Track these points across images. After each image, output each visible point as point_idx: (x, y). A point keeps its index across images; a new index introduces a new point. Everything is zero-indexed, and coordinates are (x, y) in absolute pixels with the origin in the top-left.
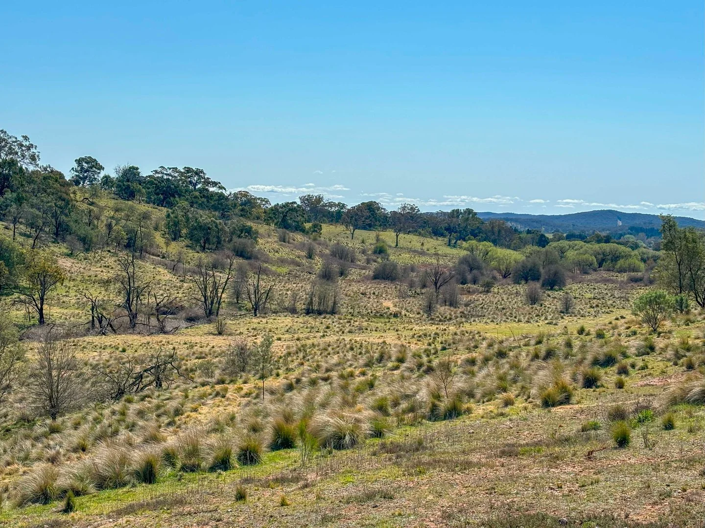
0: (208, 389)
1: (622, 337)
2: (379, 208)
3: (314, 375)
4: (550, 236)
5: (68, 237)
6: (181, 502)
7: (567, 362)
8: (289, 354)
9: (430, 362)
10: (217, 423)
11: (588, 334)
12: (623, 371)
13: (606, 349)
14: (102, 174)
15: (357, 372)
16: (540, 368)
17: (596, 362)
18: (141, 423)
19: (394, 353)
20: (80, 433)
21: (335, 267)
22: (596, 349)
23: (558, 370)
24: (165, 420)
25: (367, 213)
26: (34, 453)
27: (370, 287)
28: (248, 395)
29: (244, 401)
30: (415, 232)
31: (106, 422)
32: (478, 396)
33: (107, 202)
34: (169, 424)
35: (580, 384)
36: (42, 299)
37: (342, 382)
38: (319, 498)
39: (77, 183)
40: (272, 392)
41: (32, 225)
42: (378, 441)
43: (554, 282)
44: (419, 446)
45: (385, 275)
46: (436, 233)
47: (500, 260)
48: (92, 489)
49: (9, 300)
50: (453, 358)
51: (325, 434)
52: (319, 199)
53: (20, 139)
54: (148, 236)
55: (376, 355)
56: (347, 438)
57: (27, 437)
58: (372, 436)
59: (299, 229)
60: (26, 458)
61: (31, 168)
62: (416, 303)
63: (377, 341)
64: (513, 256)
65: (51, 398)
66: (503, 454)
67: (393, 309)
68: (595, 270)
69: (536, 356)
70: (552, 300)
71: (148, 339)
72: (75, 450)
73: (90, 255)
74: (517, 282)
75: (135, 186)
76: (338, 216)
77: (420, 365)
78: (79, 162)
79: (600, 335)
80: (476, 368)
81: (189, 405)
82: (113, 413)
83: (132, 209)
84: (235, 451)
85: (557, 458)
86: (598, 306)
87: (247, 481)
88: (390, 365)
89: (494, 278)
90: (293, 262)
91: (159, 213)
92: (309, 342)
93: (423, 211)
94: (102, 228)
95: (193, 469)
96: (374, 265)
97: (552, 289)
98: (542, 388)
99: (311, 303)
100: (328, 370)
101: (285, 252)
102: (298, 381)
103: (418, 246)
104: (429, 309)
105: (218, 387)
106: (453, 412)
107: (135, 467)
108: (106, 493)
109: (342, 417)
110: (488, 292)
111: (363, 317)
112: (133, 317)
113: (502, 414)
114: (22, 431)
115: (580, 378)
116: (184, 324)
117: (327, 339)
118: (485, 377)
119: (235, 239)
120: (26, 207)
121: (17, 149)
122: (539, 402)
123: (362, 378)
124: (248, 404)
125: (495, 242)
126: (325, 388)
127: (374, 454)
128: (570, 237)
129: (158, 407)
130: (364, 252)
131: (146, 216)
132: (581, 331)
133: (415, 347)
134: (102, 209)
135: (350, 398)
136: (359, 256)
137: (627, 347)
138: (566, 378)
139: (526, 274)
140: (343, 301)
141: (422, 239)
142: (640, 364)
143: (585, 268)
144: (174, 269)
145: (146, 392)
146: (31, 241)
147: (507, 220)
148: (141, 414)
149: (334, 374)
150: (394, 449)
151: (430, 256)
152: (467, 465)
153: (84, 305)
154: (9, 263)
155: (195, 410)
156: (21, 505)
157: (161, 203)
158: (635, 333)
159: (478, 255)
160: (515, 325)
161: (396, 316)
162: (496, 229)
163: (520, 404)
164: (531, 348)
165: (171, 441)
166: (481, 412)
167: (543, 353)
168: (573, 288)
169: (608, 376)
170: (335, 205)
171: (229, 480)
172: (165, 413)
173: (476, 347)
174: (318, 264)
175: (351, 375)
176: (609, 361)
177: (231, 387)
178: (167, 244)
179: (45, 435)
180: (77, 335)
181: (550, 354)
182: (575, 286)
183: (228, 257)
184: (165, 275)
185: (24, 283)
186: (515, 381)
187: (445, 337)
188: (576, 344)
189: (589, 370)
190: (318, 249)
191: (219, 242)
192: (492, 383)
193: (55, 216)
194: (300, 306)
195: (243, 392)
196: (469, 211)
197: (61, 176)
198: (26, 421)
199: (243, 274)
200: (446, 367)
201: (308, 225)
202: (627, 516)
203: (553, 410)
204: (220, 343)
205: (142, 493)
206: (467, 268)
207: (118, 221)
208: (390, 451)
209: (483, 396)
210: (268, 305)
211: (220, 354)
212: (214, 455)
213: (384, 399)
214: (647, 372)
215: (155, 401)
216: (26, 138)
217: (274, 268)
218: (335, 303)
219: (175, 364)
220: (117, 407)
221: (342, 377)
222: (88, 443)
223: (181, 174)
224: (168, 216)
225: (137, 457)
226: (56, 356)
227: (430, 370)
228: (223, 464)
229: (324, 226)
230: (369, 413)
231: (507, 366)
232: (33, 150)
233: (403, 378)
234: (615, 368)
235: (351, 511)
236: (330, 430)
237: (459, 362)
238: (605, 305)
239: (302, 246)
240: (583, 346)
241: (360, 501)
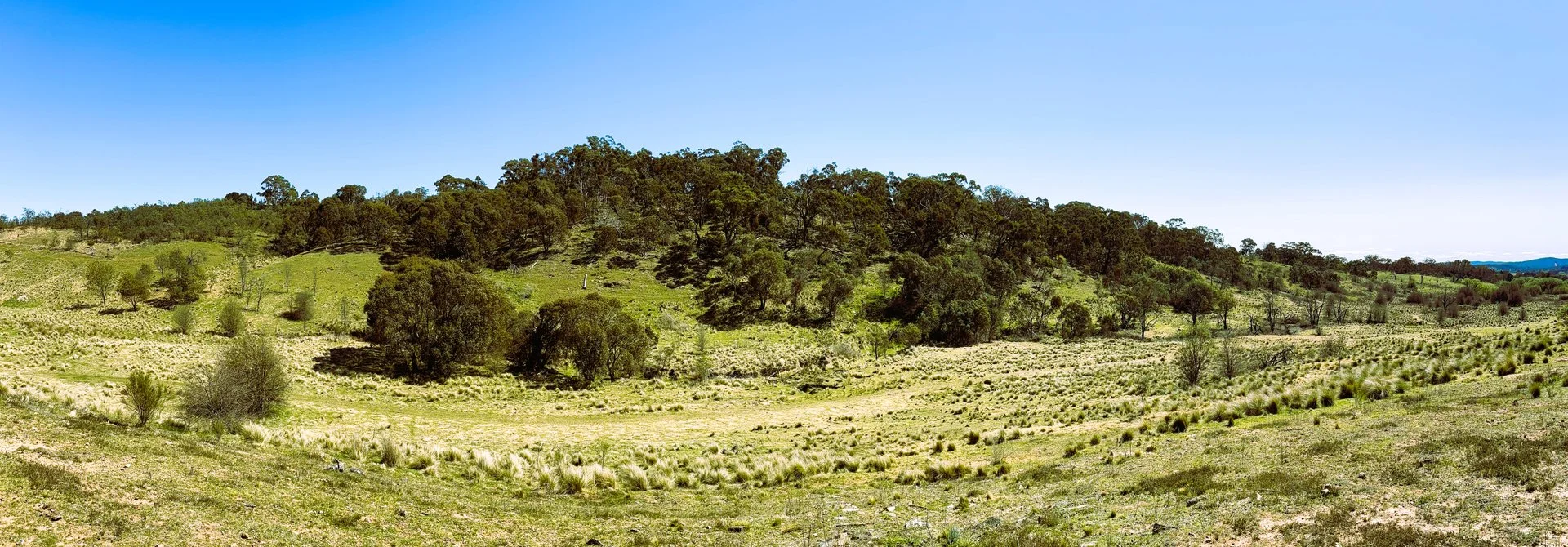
0: (1310, 365)
1: (1551, 334)
2: (1411, 261)
3: (1369, 358)
4: (1514, 274)
5: (1239, 283)
6: (1286, 424)
7: (1517, 349)
8: (1357, 346)
9: (1436, 350)
10: (1314, 383)
11: (1531, 332)
12: (1549, 353)
13: (1539, 341)
14: (1256, 248)
15: (1393, 356)
16: (1500, 353)
17: (1533, 349)
18: (1273, 382)
19: (1416, 345)
20: (1242, 386)
21: (1385, 296)
22: (1535, 341)
23: (1511, 354)
24: (1287, 380)
25: (1404, 264)
26: (1218, 396)
27: (1406, 307)
28: (1331, 368)
29: (1329, 372)
30: (1433, 274)
31: (1256, 381)
32: (1462, 370)
33: (1258, 263)
34: (1289, 383)
35: (1522, 362)
36: (1225, 316)
37: (1384, 362)
38: (1357, 425)
39: (1243, 253)
40: (1345, 367)
41: (1220, 277)
42: (1399, 395)
43: (1516, 301)
44: (1422, 398)
45: (1415, 300)
46: (1446, 275)
47: (1484, 290)
48: (1244, 415)
49: (1209, 316)
50: (1451, 348)
51: (1370, 391)
52: (1375, 257)
53: (1214, 231)
54: (1280, 281)
55: (1405, 346)
56: (1382, 393)
57: (1216, 387)
58: (1397, 392)
59: (1364, 275)
60: (1215, 398)
61: (1220, 246)
62: (1432, 316)
63: (1408, 338)
64: (1491, 287)
65: (1228, 367)
66: (1468, 402)
67: (1419, 320)
68: (1540, 294)
69: (1499, 346)
70: (1514, 313)
71: (1280, 337)
72: (1239, 395)
73: (1250, 292)
74: (1493, 302)
75: (1273, 253)
76: (1388, 266)
77: (1430, 352)
78: (1244, 241)
79: (1538, 332)
80: (1463, 354)
81: (1300, 373)
82: (1260, 376)
83: (1271, 266)
84: (1319, 398)
85: (1497, 405)
86: (1541, 315)
87: (1323, 414)
88: (1413, 352)
89: (1480, 300)
90: (1360, 294)
91: (1286, 268)
92: (1369, 339)
93: (1437, 262)
94: (1256, 277)
95: (1298, 407)
96: (1408, 295)
97: (1515, 306)
98: (1499, 365)
99: (1370, 317)
100: (1377, 355)
101: (1355, 288)
102: (1360, 361)
103: (1434, 283)
104: (1440, 319)
105: (1316, 364)
106: (1446, 379)
107: (1266, 404)
108: (1250, 418)
109: (1380, 382)
110: (1476, 308)
111: (1401, 324)
112: (1272, 325)
113: (1474, 380)
114: (1213, 384)
115: (1523, 358)
116: (1299, 329)
117: (1379, 338)
118: (1467, 359)
119: (1327, 281)
120: (1217, 268)
121: (1212, 236)
122: (1496, 373)
123: (1396, 360)
124: (1331, 373)
125: (1481, 280)
126: (1374, 365)
127: (1396, 402)
128: (1526, 275)
129: (1284, 374)
130: (1402, 287)
131: (1278, 270)
132: (1527, 330)
133: (1431, 342)
134: (1255, 267)
135: (1388, 371)
136: (1399, 289)
137: (1552, 339)
138: (1515, 358)
139: (1498, 297)
140: (1389, 315)
141: (1437, 278)
142: (1559, 348)
143: (1534, 293)
144: (1294, 299)
145: (1277, 366)
146: (1220, 285)
147: (1489, 265)
148: (1274, 377)
149: (1380, 357)
150: (1408, 400)
151: (1442, 288)
152: (1446, 408)
153: (1247, 319)
154: (1209, 298)
155: (1303, 376)
156: (1208, 422)
157: (1286, 263)
158: (1558, 330)
159: (1471, 288)
160: (1492, 327)
161: (1420, 324)
162: (1482, 271)
163: (1485, 374)
164: (1497, 342)
165: (1288, 391)
166: (1462, 379)
167: (1503, 344)
168: (1527, 305)
169: (1539, 357)
170: (1385, 260)
171: (1314, 413)
172: (1287, 377)
173: (1465, 341)
174: (1375, 294)
175: (1390, 358)
176: (1541, 347)
177: (1323, 364)
178: (1290, 285)
179: (1225, 387)
180: (1243, 335)
181: (1507, 344)
182: (1529, 304)
183: (1324, 292)
184: (1289, 302)
185: (1217, 307)
186: (1485, 361)
187: (1450, 336)
188: (1523, 338)
189: (1528, 353)
190: (1375, 286)
191: (1318, 284)
192: (1471, 362)
193: (1232, 272)
194: (1364, 319)
195: (1329, 367)
196: (1465, 261)
197: (1235, 250)
198: (1216, 379)
199: (1332, 302)
200: (1446, 353)
201: (1369, 272)
202: (1525, 437)
203: (1504, 377)
204: (1319, 339)
205: (1269, 418)
206: (1463, 294)
207: (1264, 273)
208: (1405, 401)
209: (1465, 370)
210: (1346, 319)
211: (1319, 346)
212: (1308, 400)
213: (1407, 371)
214: (1563, 353)
215: (1282, 371)
216: (1217, 230)
217: (1349, 298)
218: (1384, 317)
219: (1293, 351)
220: (1262, 373)
221: (1384, 359)
222: (1246, 392)
223: (1297, 246)
224: (1290, 270)
225: (1267, 400)
226: (1231, 345)
227: (1436, 355)
228: (1312, 405)
229: (1378, 272)
230: (1397, 379)
231: (1481, 352)
232: (1220, 236)
233: (1420, 359)
234: (1544, 352)
235: (1372, 433)
236: (1373, 388)
237: (1454, 350)
238: (1545, 314)
239: (1365, 285)
240: (1527, 339)
241: (1378, 427)
